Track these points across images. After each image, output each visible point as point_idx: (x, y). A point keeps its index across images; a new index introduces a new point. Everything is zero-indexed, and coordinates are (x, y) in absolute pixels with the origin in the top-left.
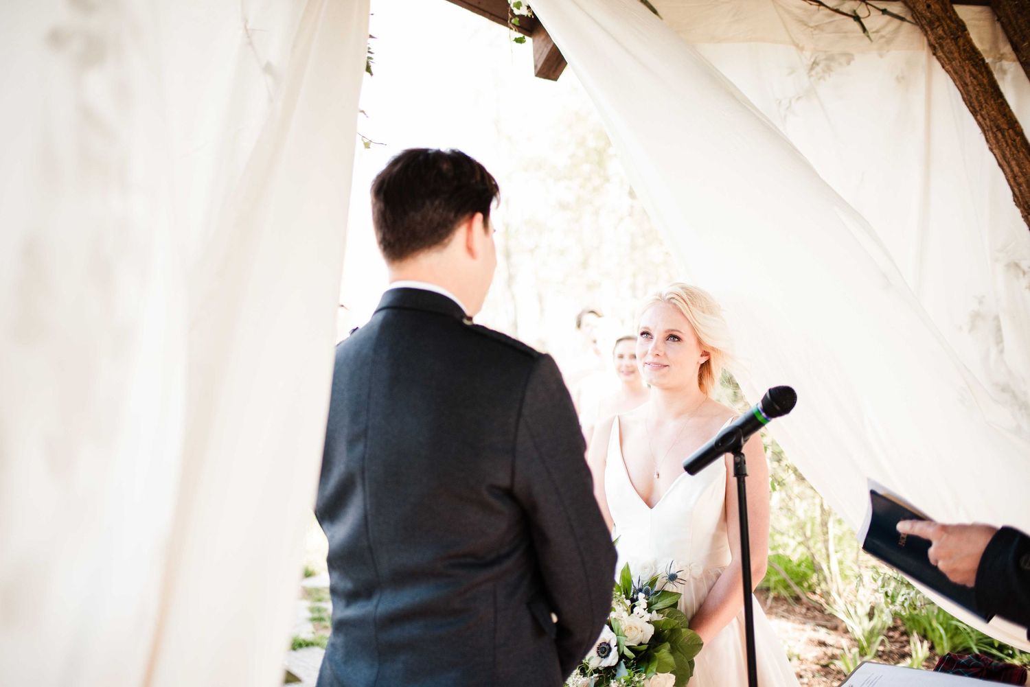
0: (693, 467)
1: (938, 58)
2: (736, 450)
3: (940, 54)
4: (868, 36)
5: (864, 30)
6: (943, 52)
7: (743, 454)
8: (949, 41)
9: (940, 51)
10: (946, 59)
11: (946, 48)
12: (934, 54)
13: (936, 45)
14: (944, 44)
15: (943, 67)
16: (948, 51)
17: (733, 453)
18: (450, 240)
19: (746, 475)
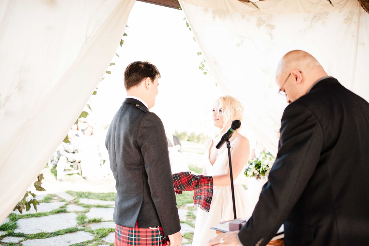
0: (218, 147)
1: (364, 9)
2: (227, 140)
3: (364, 7)
4: (332, 5)
5: (331, 3)
6: (365, 7)
7: (229, 142)
8: (366, 2)
9: (364, 6)
10: (366, 9)
11: (366, 5)
12: (363, 8)
13: (362, 4)
14: (365, 4)
15: (367, 12)
16: (367, 6)
17: (227, 141)
18: (140, 84)
19: (230, 147)
